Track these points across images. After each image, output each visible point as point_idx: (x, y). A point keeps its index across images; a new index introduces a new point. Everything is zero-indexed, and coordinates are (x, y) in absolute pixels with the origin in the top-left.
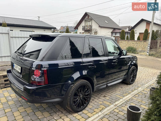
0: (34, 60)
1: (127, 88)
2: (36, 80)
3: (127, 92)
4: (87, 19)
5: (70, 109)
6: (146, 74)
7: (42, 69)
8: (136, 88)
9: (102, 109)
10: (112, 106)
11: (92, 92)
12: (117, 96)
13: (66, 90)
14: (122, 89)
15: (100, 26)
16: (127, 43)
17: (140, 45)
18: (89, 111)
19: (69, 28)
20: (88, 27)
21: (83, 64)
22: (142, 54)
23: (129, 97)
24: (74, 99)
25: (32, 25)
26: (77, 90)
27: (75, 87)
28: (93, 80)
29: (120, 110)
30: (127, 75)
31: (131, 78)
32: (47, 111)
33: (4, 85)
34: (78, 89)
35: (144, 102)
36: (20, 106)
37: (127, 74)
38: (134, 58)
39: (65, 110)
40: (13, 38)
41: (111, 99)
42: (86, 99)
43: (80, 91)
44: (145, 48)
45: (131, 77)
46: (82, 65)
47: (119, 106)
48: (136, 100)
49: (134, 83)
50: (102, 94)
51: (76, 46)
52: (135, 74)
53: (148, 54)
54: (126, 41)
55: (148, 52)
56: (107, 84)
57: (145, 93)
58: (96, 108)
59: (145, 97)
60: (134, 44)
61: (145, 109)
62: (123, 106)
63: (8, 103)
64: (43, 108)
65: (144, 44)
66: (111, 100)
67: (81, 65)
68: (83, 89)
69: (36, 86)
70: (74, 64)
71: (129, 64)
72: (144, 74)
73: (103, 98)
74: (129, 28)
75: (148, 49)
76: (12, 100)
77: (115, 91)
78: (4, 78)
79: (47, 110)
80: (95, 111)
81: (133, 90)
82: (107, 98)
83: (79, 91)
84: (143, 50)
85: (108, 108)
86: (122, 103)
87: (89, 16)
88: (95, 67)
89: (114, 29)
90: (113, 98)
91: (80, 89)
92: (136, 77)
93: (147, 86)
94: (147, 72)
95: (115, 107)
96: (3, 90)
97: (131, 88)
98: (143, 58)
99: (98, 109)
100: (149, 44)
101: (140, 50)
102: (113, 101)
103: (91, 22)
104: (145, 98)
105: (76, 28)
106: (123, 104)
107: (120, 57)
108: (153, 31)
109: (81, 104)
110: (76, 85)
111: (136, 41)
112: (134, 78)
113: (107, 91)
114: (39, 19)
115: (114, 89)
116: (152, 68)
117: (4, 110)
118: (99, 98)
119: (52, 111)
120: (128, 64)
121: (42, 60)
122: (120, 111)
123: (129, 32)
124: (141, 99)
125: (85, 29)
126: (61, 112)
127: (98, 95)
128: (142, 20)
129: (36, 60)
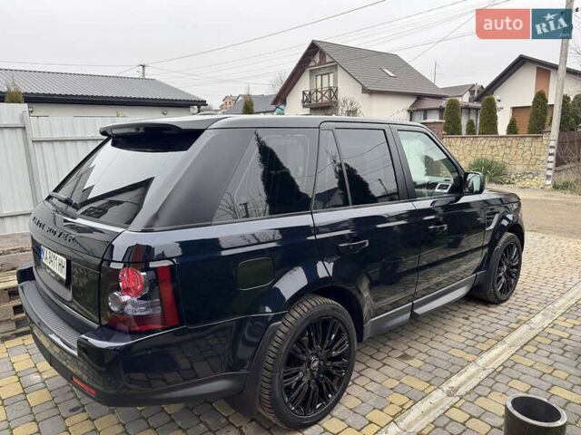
0: (119, 230)
1: (489, 319)
2: (129, 310)
3: (488, 335)
4: (320, 64)
5: (271, 418)
6: (553, 260)
7: (152, 265)
8: (525, 318)
9: (401, 412)
10: (438, 395)
11: (356, 343)
12: (453, 352)
13: (256, 340)
14: (467, 322)
15: (365, 90)
16: (468, 148)
17: (520, 152)
18: (350, 421)
19: (253, 100)
20: (323, 95)
21: (318, 237)
22: (527, 183)
23: (499, 355)
24: (285, 378)
25: (119, 96)
26: (299, 342)
27: (287, 329)
28: (355, 292)
29: (473, 410)
30: (487, 268)
31: (501, 277)
32: (180, 428)
33: (13, 326)
34: (303, 334)
35: (563, 375)
36: (73, 410)
37: (485, 264)
38: (509, 202)
39: (252, 420)
40: (44, 143)
41: (430, 368)
42: (334, 372)
43: (311, 346)
44: (538, 162)
45: (501, 274)
46: (313, 238)
47: (468, 393)
48: (532, 366)
49: (512, 299)
50: (393, 349)
51: (285, 165)
52: (514, 264)
53: (549, 182)
54: (465, 140)
55: (548, 177)
56: (413, 307)
57: (562, 338)
58: (374, 408)
59: (562, 351)
60: (495, 149)
61: (569, 402)
62: (480, 396)
63: (26, 399)
64: (163, 414)
65: (532, 149)
66: (430, 373)
67: (309, 238)
68: (320, 335)
69: (128, 337)
70: (279, 237)
71: (492, 227)
72: (546, 258)
73: (401, 365)
74: (472, 92)
75: (551, 166)
76: (41, 385)
77: (442, 332)
78: (10, 300)
79: (179, 423)
80: (370, 422)
81: (513, 325)
82: (416, 363)
83: (306, 344)
84: (531, 168)
85: (423, 406)
86: (474, 382)
87: (324, 56)
88: (365, 243)
89: (420, 97)
90: (439, 363)
91: (310, 336)
92: (518, 274)
93: (562, 306)
94: (556, 251)
95: (450, 399)
96: (9, 344)
97: (505, 318)
98: (534, 200)
99: (381, 410)
100: (552, 147)
101: (520, 168)
102: (437, 372)
103: (331, 75)
104: (562, 355)
105: (281, 99)
106: (479, 384)
107: (459, 202)
108: (566, 99)
109: (317, 394)
110: (290, 319)
111: (502, 137)
112: (512, 277)
113: (411, 333)
114: (143, 73)
115: (439, 325)
116: (571, 237)
117: (12, 430)
118: (385, 364)
119: (202, 426)
120: (489, 225)
121: (148, 229)
122: (471, 417)
123: (471, 105)
124: (549, 362)
125: (313, 102)
126: (237, 428)
127: (378, 351)
128: (522, 62)
129: (127, 228)
